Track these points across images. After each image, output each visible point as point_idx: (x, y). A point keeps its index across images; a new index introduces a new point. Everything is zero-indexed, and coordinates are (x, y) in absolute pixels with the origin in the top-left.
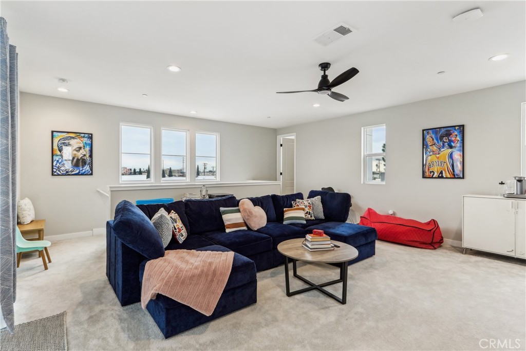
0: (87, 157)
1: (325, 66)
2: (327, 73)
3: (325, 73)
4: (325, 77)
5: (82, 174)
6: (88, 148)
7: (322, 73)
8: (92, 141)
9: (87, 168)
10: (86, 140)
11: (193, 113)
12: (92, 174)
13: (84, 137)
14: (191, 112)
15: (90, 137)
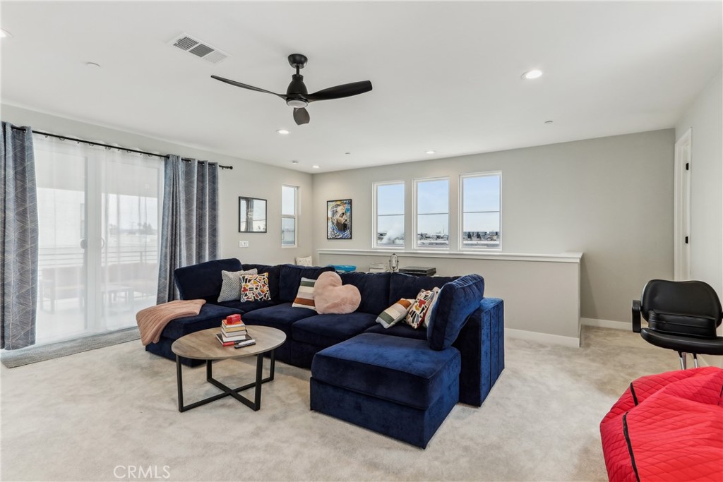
0: (348, 222)
1: (297, 60)
2: (302, 72)
3: (298, 71)
4: (297, 79)
5: (345, 239)
6: (348, 214)
7: (294, 71)
8: (351, 207)
9: (348, 232)
10: (347, 206)
11: (430, 153)
12: (351, 238)
13: (345, 203)
14: (428, 153)
15: (350, 202)
